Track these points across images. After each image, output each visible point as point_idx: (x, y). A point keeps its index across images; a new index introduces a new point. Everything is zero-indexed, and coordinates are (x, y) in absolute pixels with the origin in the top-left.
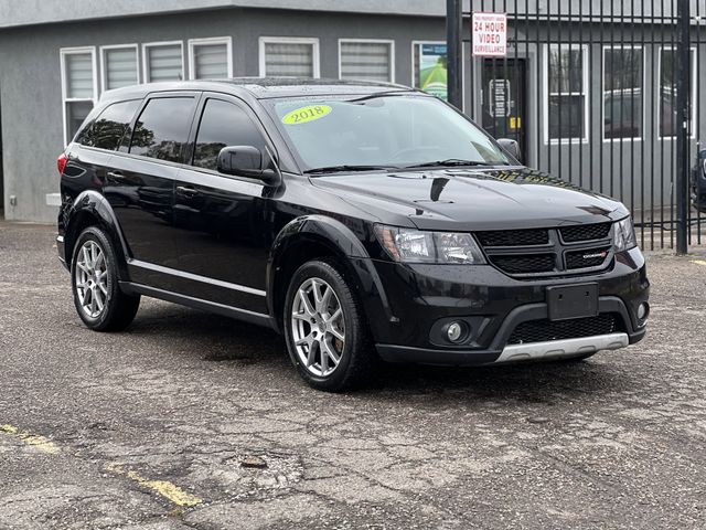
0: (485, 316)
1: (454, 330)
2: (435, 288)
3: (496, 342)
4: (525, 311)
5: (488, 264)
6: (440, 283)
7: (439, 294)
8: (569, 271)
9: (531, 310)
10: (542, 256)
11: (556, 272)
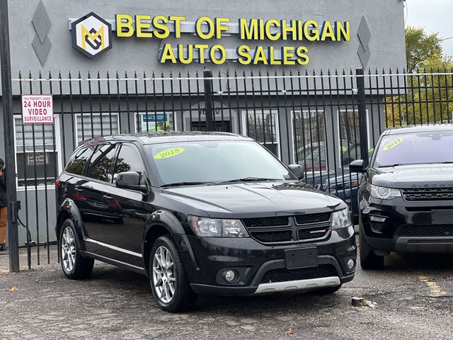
0: (248, 267)
1: (230, 275)
2: (221, 251)
3: (254, 281)
4: (271, 264)
5: (250, 237)
6: (223, 249)
7: (223, 255)
8: (300, 241)
9: (275, 263)
10: (284, 232)
11: (292, 241)
